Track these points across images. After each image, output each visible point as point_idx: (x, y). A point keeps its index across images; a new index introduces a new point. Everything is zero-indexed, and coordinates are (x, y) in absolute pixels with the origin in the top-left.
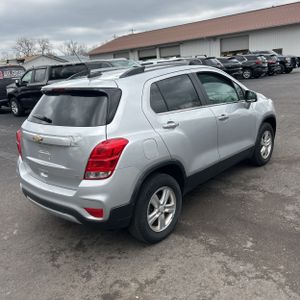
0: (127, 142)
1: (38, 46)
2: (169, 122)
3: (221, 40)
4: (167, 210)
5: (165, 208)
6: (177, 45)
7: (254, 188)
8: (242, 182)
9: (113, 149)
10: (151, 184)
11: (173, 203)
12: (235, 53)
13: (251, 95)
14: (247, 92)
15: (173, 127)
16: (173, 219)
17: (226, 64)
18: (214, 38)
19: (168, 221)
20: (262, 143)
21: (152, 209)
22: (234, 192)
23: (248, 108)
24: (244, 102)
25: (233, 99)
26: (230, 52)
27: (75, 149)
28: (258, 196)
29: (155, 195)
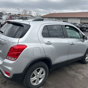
0: (27, 47)
1: (28, 12)
2: (48, 42)
3: (81, 19)
4: (40, 77)
5: (40, 76)
6: (67, 18)
7: (80, 73)
8: (76, 69)
9: (19, 49)
10: (35, 66)
11: (44, 74)
12: (85, 23)
13: (85, 37)
14: (84, 36)
15: (50, 44)
16: (43, 81)
17: (81, 26)
18: (79, 18)
19: (40, 81)
20: (87, 56)
21: (34, 76)
22: (72, 73)
23: (83, 42)
24: (82, 39)
25: (78, 38)
26: (83, 23)
27: (5, 45)
28: (81, 77)
29: (36, 71)
